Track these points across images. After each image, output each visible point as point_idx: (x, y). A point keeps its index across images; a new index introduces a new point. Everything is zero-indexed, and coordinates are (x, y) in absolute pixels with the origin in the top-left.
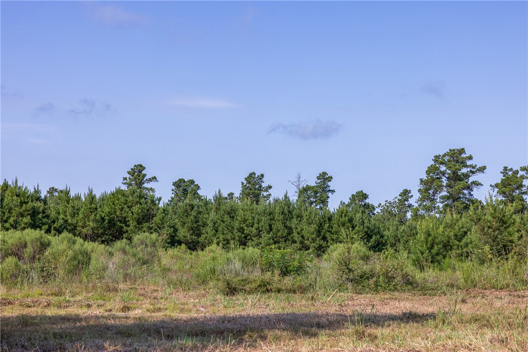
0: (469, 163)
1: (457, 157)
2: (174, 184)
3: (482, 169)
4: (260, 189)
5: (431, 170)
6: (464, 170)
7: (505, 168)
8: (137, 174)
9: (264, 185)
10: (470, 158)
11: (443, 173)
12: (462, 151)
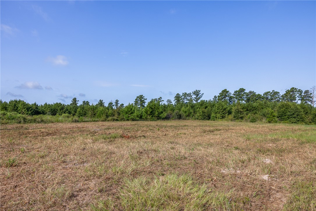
0: (144, 98)
1: (141, 97)
2: (83, 102)
3: (146, 99)
4: (102, 103)
5: (136, 99)
6: (143, 99)
7: (152, 99)
8: (75, 100)
9: (103, 102)
10: (144, 97)
11: (139, 100)
12: (142, 95)
